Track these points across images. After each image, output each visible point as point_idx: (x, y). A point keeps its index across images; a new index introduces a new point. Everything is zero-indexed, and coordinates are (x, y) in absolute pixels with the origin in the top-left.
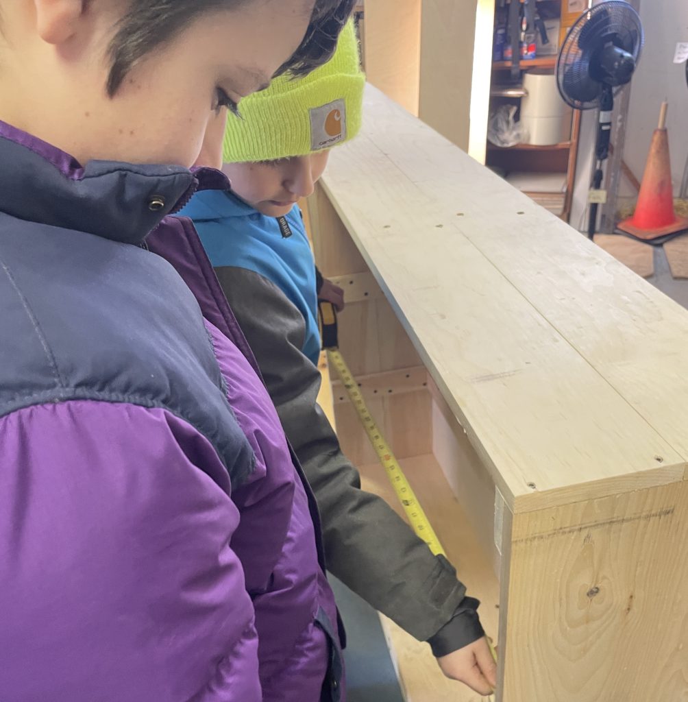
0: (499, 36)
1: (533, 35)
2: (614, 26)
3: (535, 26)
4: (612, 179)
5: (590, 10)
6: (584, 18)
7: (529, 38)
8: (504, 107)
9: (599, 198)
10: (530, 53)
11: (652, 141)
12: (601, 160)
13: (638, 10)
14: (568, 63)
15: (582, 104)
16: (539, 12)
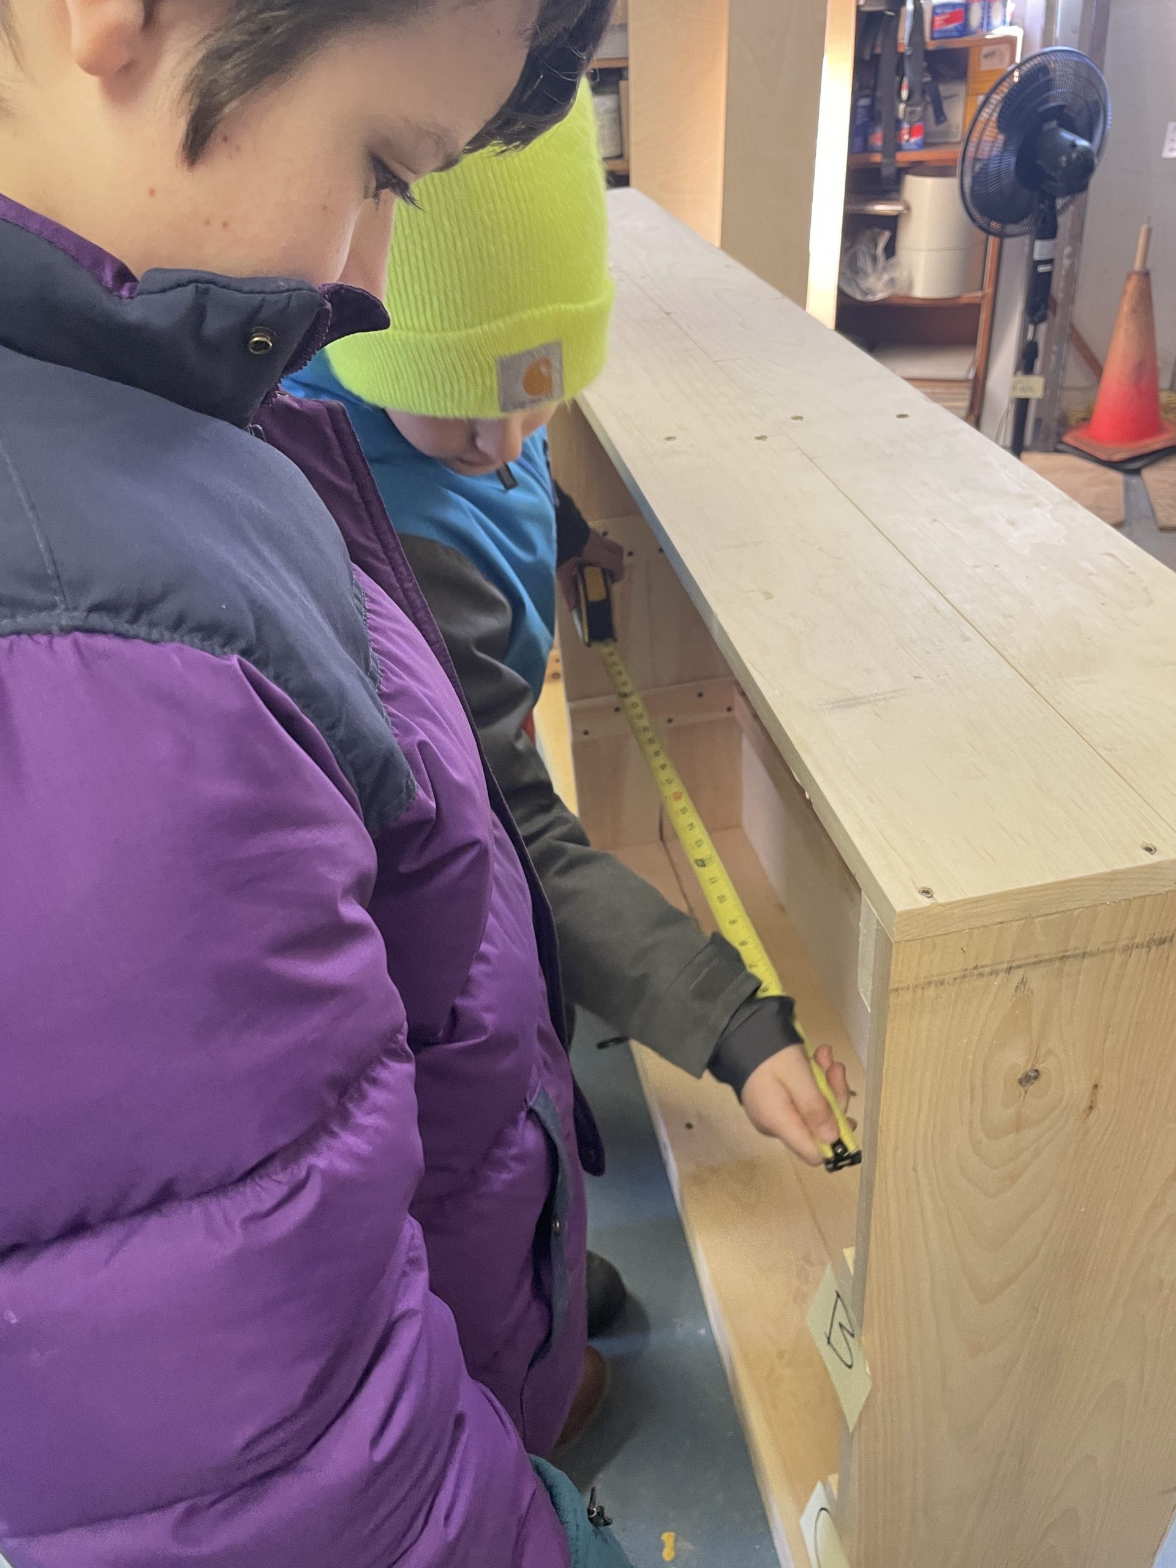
0: (860, 110)
1: (919, 109)
2: (1059, 95)
3: (924, 93)
4: (1053, 358)
5: (1019, 67)
6: (1008, 80)
7: (912, 113)
8: (868, 233)
9: (1031, 389)
10: (913, 140)
11: (1124, 292)
12: (1036, 324)
13: (1101, 69)
14: (979, 156)
15: (1003, 228)
16: (931, 70)
